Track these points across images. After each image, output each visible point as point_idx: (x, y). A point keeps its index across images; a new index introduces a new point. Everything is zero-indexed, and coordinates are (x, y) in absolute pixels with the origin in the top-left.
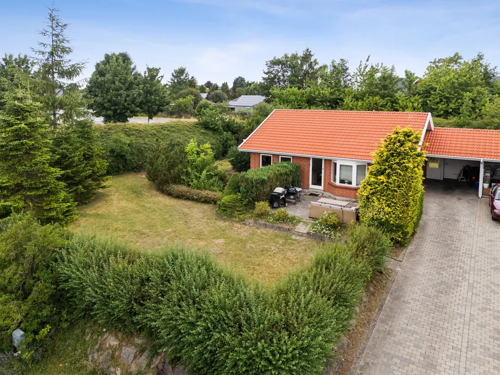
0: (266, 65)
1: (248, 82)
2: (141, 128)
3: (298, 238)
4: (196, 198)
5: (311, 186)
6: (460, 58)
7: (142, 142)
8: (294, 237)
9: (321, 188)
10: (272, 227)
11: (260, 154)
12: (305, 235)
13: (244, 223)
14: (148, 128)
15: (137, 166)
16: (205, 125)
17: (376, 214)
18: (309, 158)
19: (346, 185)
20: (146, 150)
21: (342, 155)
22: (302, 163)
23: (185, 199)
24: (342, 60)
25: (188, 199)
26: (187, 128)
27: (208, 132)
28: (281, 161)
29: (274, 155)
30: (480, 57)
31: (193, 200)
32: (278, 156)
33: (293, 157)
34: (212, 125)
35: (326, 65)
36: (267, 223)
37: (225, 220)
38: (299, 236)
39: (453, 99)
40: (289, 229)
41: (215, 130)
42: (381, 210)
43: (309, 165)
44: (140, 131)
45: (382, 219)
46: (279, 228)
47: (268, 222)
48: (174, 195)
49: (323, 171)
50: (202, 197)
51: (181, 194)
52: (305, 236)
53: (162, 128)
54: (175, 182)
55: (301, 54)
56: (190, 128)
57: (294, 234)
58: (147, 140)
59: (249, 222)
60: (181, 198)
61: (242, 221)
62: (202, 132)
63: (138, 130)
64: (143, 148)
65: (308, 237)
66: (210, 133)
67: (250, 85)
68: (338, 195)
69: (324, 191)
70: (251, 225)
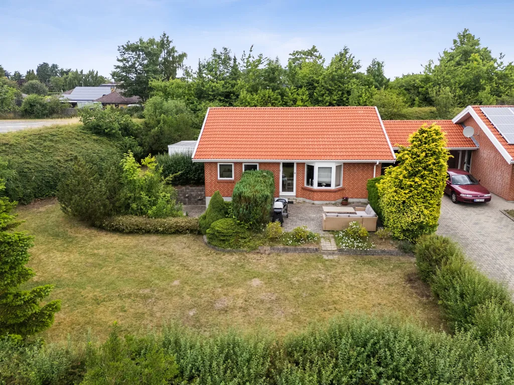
0: (119, 50)
1: (62, 70)
2: (12, 141)
3: (331, 257)
4: (162, 229)
5: (282, 193)
6: (316, 51)
7: (21, 160)
8: (325, 257)
9: (294, 193)
10: (295, 250)
11: (216, 163)
12: (336, 252)
13: (258, 251)
14: (20, 140)
15: (24, 196)
16: (95, 128)
17: (415, 218)
18: (278, 164)
19: (323, 188)
20: (32, 172)
21: (320, 157)
22: (271, 169)
23: (143, 234)
24: (225, 49)
25: (148, 232)
26: (74, 136)
27: (101, 138)
28: (245, 170)
29: (235, 163)
30: (346, 51)
31: (157, 232)
32: (241, 163)
33: (260, 164)
34: (106, 129)
35: (185, 53)
36: (287, 247)
37: (231, 253)
38: (330, 254)
39: (334, 90)
40: (316, 249)
41: (110, 135)
42: (420, 213)
43: (279, 171)
44: (11, 145)
45: (423, 222)
46: (304, 250)
47: (287, 245)
48: (127, 231)
49: (295, 175)
50: (170, 228)
51: (136, 228)
52: (336, 254)
53: (39, 138)
54: (119, 213)
55: (158, 39)
56: (78, 135)
57: (324, 253)
58: (26, 157)
59: (264, 249)
60: (137, 233)
61: (253, 249)
62: (94, 140)
63: (7, 144)
64: (26, 170)
65: (342, 254)
66: (104, 139)
67: (67, 72)
68: (317, 200)
69: (297, 196)
70: (267, 252)
